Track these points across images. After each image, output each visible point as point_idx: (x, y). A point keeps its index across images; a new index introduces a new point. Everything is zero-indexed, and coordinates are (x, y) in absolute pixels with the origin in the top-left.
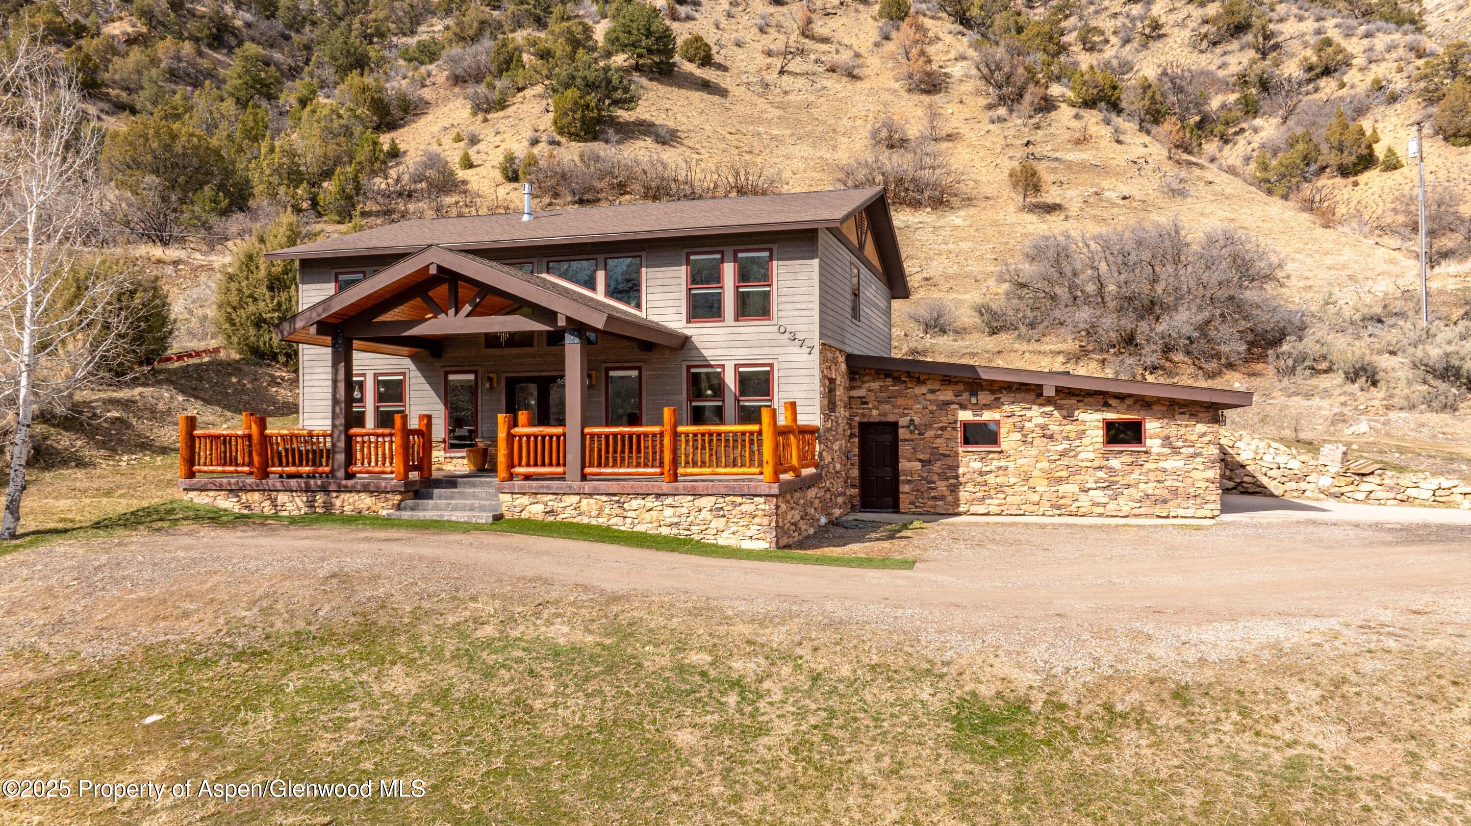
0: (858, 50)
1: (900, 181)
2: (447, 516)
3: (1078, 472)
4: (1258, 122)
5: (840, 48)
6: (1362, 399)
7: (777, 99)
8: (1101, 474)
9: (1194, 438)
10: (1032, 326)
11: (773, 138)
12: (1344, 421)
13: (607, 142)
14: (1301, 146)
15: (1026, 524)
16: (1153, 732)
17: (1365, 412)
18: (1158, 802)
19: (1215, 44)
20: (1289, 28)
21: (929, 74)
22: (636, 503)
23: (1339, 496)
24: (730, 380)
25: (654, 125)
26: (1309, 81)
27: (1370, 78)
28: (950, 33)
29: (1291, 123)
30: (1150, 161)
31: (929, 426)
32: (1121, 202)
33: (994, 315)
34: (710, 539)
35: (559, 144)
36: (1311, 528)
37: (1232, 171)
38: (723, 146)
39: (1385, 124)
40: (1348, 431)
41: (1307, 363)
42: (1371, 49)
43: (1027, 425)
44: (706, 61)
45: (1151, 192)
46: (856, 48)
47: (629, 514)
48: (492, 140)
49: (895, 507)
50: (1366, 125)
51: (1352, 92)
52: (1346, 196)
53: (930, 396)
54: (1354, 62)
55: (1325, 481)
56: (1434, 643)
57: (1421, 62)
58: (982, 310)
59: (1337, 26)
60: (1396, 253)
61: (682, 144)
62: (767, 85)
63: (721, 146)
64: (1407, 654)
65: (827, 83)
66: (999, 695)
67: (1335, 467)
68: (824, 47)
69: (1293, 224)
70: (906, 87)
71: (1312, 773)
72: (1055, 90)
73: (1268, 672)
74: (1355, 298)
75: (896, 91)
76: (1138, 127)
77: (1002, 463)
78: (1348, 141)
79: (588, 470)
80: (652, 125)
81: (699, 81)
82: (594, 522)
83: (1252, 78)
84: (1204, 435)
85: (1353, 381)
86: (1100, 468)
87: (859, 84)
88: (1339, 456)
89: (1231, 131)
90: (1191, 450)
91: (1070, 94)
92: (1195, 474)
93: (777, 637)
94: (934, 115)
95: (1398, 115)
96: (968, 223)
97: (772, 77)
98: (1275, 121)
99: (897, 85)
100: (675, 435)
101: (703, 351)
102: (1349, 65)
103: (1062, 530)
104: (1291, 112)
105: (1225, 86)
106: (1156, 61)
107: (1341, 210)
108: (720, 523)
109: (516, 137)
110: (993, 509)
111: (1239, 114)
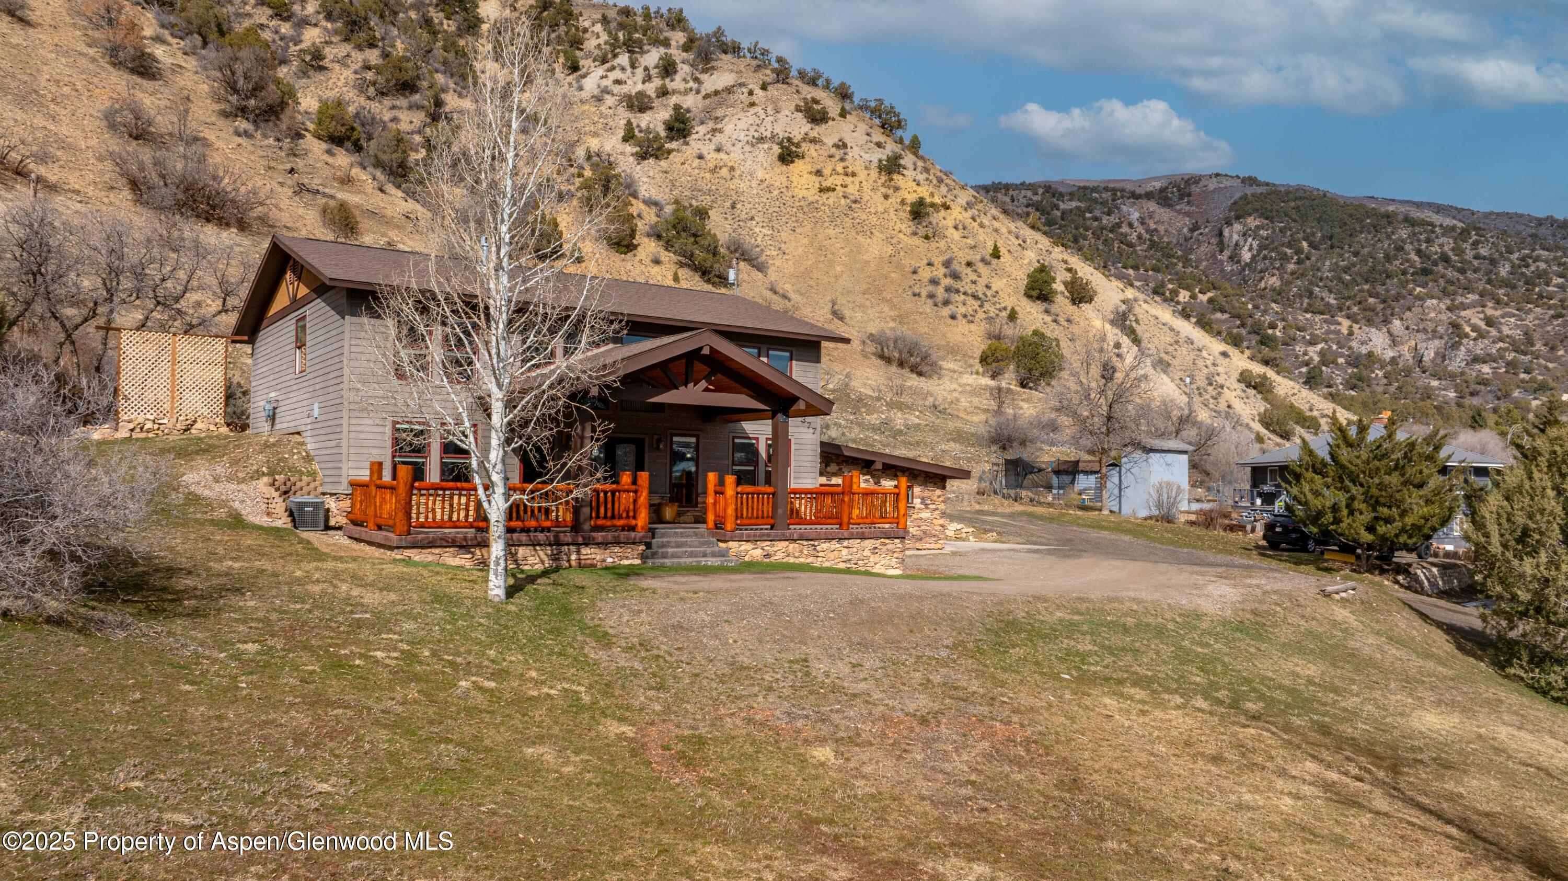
1: (197, 191)
9: (934, 498)
19: (382, 94)
21: (143, 54)
24: (763, 450)
34: (869, 570)
47: (821, 554)
70: (108, 58)
75: (94, 59)
76: (387, 178)
79: (789, 521)
84: (939, 497)
90: (933, 506)
92: (935, 522)
99: (91, 52)
101: (745, 427)
108: (876, 558)
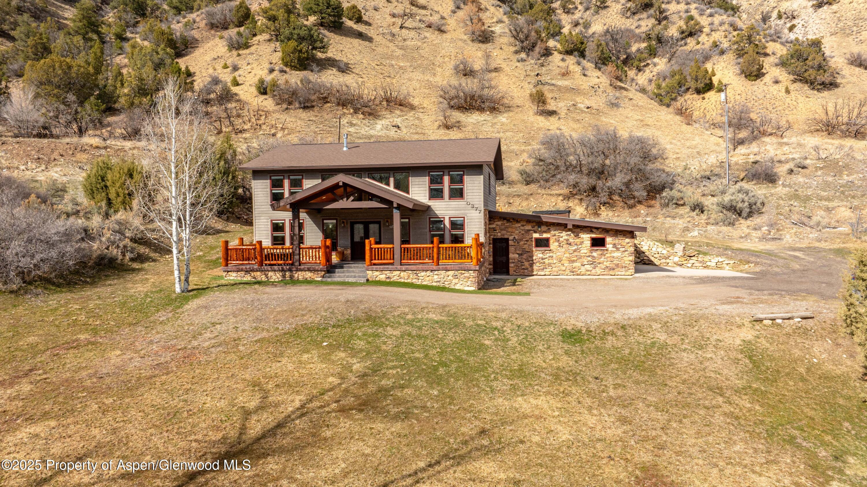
0: (443, 15)
1: (472, 97)
2: (347, 280)
3: (580, 258)
4: (656, 60)
5: (433, 13)
6: (697, 220)
7: (400, 44)
8: (589, 259)
9: (625, 244)
10: (547, 181)
11: (401, 68)
12: (688, 230)
13: (312, 71)
14: (677, 77)
15: (561, 279)
16: (616, 336)
17: (698, 226)
18: (618, 352)
19: (634, 14)
20: (672, 7)
21: (483, 32)
22: (423, 274)
23: (681, 265)
24: (447, 223)
25: (336, 61)
26: (682, 39)
27: (712, 40)
28: (493, 5)
29: (673, 62)
30: (601, 87)
31: (521, 240)
32: (586, 110)
33: (529, 176)
34: (452, 287)
35: (285, 72)
36: (667, 279)
37: (643, 91)
38: (374, 73)
39: (718, 66)
40: (689, 235)
41: (674, 201)
42: (712, 24)
43: (561, 239)
44: (359, 20)
45: (601, 104)
46: (441, 13)
47: (420, 278)
48: (246, 68)
49: (507, 273)
50: (709, 66)
51: (703, 47)
52: (699, 105)
53: (522, 228)
54: (704, 30)
55: (676, 259)
56: (693, 312)
57: (735, 33)
58: (522, 173)
59: (696, 8)
60: (720, 139)
61: (352, 72)
62: (394, 35)
63: (373, 73)
64: (684, 315)
65: (427, 35)
66: (573, 329)
67: (680, 253)
68: (423, 12)
69: (672, 123)
70: (471, 39)
71: (657, 345)
72: (551, 43)
73: (647, 320)
74: (698, 165)
75: (465, 41)
76: (594, 66)
77: (551, 255)
78: (700, 74)
79: (403, 261)
80: (334, 60)
81: (356, 32)
82: (406, 281)
83: (653, 36)
84: (628, 243)
85: (694, 211)
86: (589, 256)
87: (445, 36)
88: (682, 249)
89: (642, 64)
90: (624, 249)
91: (559, 46)
92: (625, 258)
93: (504, 315)
94: (488, 56)
95: (724, 62)
96: (509, 121)
97: (396, 30)
98: (665, 60)
99: (465, 37)
100: (439, 248)
101: (436, 212)
102: (702, 32)
103: (575, 281)
104: (672, 56)
105: (639, 39)
106: (603, 21)
107: (696, 114)
108: (456, 281)
109: (259, 67)
110: (547, 273)
111: (646, 55)
